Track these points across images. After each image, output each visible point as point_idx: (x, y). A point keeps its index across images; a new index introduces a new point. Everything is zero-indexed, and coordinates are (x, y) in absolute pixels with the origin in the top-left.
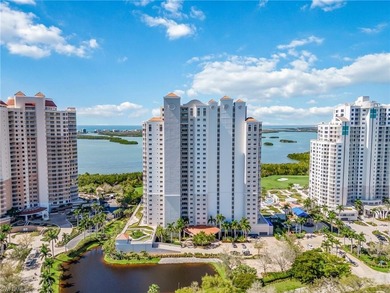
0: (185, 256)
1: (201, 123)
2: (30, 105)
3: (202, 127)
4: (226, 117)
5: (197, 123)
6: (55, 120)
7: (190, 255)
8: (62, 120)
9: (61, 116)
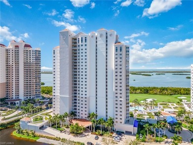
1: (83, 47)
2: (17, 47)
3: (84, 50)
6: (29, 54)
8: (32, 54)
9: (32, 52)
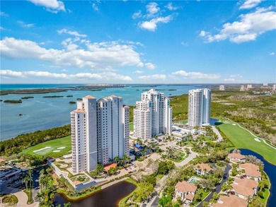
0: (111, 181)
1: (105, 110)
3: (105, 113)
4: (115, 106)
5: (103, 111)
7: (113, 180)
